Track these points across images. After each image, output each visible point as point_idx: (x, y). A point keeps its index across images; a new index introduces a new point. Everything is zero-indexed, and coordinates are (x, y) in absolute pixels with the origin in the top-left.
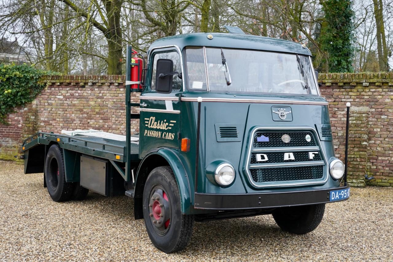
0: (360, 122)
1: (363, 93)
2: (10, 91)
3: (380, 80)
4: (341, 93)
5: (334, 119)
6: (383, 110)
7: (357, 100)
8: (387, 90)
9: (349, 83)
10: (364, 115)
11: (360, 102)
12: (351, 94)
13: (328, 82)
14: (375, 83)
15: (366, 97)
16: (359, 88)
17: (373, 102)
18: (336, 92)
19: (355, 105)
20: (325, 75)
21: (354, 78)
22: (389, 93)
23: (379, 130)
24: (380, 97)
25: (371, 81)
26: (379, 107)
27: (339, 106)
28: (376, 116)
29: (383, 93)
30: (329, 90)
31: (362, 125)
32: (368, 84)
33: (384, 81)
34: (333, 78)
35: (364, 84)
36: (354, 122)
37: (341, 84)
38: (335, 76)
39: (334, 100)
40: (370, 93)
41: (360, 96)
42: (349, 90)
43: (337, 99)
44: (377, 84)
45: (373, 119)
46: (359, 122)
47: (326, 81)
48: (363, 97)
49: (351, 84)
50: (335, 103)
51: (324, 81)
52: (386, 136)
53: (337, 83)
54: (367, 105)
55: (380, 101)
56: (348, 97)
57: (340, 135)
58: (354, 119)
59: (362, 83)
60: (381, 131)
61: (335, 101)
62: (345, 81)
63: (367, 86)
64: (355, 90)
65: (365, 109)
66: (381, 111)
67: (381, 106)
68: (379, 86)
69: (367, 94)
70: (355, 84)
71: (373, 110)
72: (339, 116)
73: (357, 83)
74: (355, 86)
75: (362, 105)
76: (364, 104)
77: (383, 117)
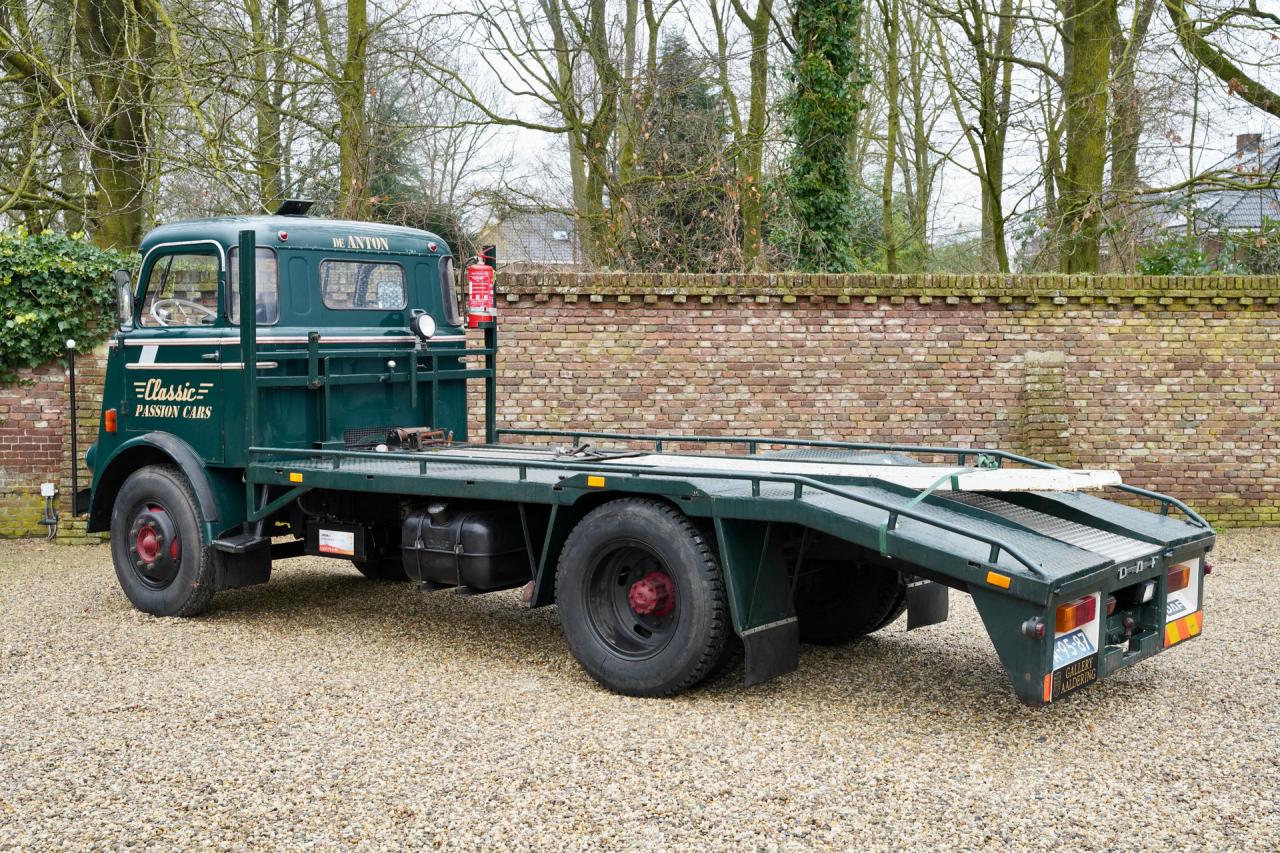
0: (1050, 387)
1: (1051, 321)
2: (32, 316)
3: (1090, 292)
4: (1004, 321)
5: (987, 381)
6: (1094, 359)
7: (1039, 336)
8: (1101, 314)
9: (1025, 298)
10: (1056, 371)
11: (1044, 341)
12: (1025, 321)
13: (979, 296)
14: (1078, 298)
15: (1058, 330)
16: (1044, 308)
17: (1071, 340)
18: (993, 317)
19: (1034, 349)
20: (973, 278)
21: (1035, 286)
22: (1105, 320)
23: (1084, 403)
24: (1087, 329)
25: (1073, 293)
26: (1083, 351)
27: (1000, 350)
28: (1079, 373)
29: (1094, 321)
30: (977, 314)
31: (1055, 394)
32: (1064, 300)
33: (1099, 293)
34: (989, 286)
35: (1057, 300)
36: (1038, 386)
37: (1008, 300)
38: (993, 282)
39: (987, 335)
40: (1066, 321)
41: (1044, 328)
42: (1022, 313)
43: (996, 335)
44: (1083, 300)
45: (1073, 380)
46: (1047, 387)
47: (976, 293)
48: (1051, 329)
49: (1028, 300)
50: (989, 344)
51: (970, 292)
52: (1097, 416)
53: (996, 298)
54: (1060, 348)
55: (1088, 338)
56: (1019, 328)
57: (1000, 417)
58: (1036, 379)
59: (1052, 298)
60: (1088, 405)
61: (989, 339)
62: (1017, 292)
63: (1061, 305)
64: (1034, 314)
65: (1057, 356)
66: (1090, 361)
67: (1089, 351)
68: (1087, 306)
69: (1060, 322)
70: (1037, 300)
71: (1073, 359)
72: (999, 374)
73: (1042, 298)
74: (1034, 305)
75: (1050, 348)
76: (1054, 345)
77: (1093, 374)
